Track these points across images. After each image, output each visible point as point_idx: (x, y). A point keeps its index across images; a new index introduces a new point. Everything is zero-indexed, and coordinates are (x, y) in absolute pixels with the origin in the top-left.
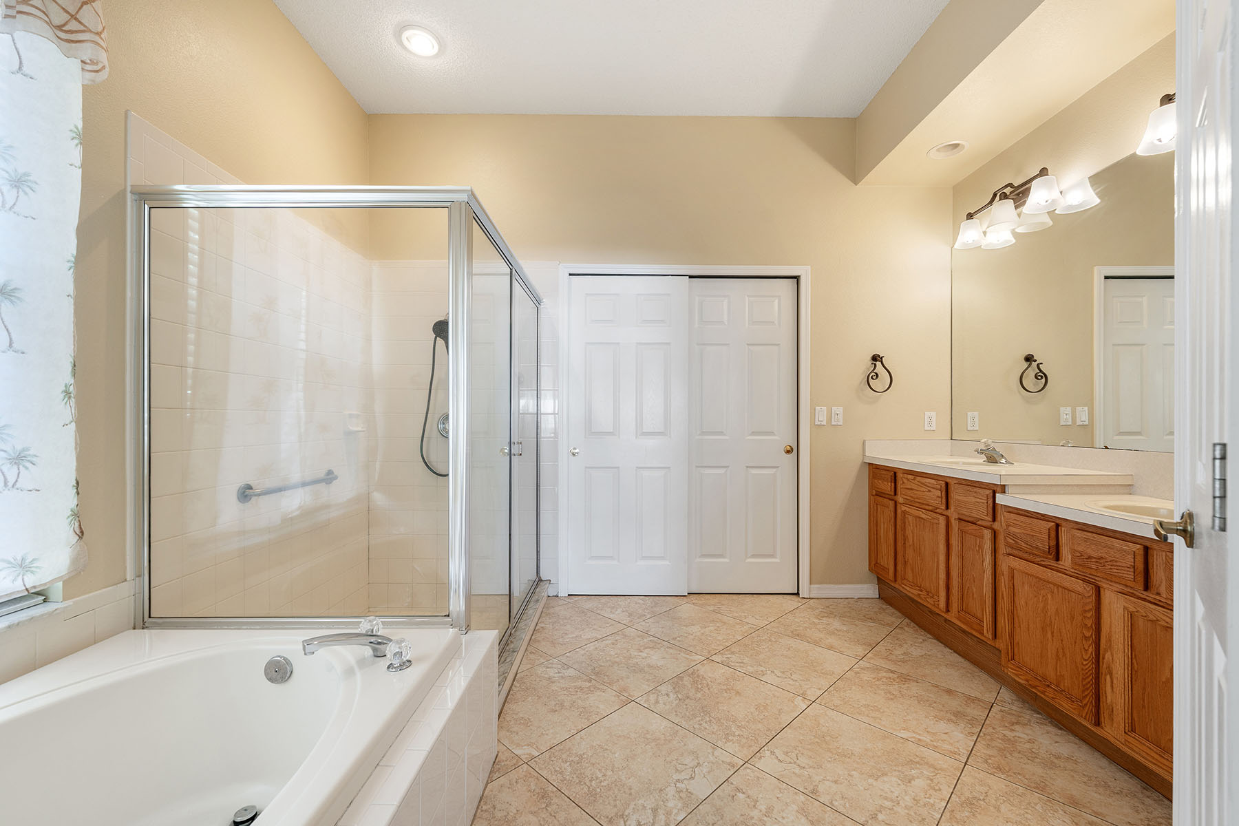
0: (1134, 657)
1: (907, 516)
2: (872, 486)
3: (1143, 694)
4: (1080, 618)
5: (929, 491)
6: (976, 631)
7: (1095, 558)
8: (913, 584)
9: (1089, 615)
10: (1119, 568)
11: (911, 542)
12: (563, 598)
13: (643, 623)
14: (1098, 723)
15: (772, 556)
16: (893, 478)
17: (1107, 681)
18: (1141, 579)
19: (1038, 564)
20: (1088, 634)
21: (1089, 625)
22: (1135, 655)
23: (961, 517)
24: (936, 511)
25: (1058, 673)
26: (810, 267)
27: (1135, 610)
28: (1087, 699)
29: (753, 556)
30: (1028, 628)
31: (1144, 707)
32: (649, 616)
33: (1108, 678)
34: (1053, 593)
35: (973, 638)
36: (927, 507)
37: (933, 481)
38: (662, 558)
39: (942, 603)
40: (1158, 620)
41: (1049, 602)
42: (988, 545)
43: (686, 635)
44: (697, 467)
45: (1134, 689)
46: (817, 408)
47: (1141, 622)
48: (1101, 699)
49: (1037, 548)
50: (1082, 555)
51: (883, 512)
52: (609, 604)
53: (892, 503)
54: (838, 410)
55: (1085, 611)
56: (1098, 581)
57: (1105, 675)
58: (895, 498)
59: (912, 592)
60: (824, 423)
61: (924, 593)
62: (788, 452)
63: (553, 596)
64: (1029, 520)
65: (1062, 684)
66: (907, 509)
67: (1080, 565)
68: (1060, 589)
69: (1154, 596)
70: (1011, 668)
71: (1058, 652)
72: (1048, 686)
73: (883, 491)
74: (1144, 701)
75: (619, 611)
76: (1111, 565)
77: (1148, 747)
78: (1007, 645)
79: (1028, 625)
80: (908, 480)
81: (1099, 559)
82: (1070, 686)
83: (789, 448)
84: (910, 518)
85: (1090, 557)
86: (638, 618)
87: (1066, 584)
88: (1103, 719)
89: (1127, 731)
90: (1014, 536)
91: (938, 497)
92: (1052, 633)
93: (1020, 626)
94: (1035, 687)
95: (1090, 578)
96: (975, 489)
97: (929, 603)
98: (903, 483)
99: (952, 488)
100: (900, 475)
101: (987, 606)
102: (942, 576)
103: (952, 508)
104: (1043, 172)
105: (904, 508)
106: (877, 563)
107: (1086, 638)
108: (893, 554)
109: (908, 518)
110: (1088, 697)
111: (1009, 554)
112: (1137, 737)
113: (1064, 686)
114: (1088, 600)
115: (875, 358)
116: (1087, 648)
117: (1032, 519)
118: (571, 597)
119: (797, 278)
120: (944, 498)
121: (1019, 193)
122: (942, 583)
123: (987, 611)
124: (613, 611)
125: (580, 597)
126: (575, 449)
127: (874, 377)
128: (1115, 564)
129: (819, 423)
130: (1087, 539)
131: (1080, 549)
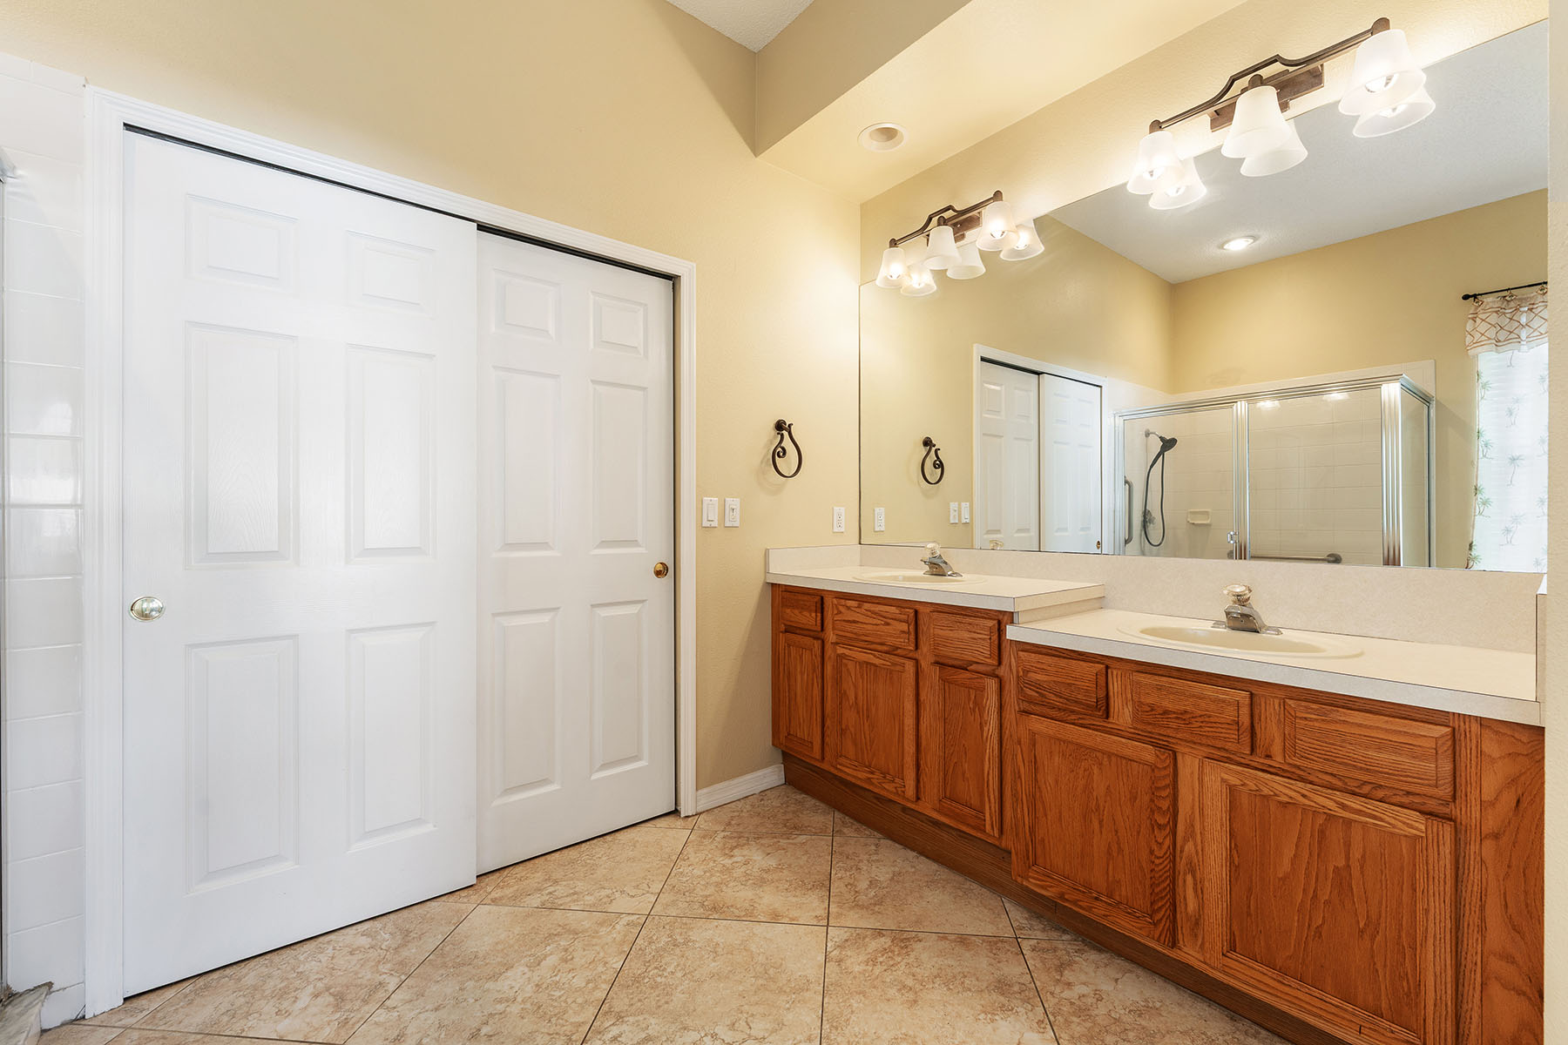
0: (1233, 846)
1: (844, 661)
2: (776, 618)
3: (1248, 898)
4: (1146, 798)
5: (888, 624)
6: (973, 828)
7: (1174, 713)
8: (856, 764)
9: (1164, 794)
10: (1215, 725)
11: (852, 697)
12: (105, 1020)
13: (382, 1016)
14: (1174, 944)
15: (636, 758)
16: (819, 605)
17: (1187, 882)
18: (1246, 738)
19: (1073, 724)
20: (1162, 821)
21: (1165, 808)
22: (1235, 845)
23: (941, 661)
24: (895, 652)
25: (1110, 879)
26: (695, 265)
27: (1238, 782)
28: (1162, 913)
29: (604, 766)
30: (1060, 816)
31: (1249, 914)
32: (392, 983)
33: (1189, 878)
34: (1101, 764)
35: (951, 831)
36: (879, 647)
37: (893, 609)
38: (419, 821)
39: (911, 789)
40: (1276, 795)
41: (1095, 777)
42: (991, 701)
43: (500, 1007)
44: (494, 615)
45: (1232, 893)
46: (705, 498)
47: (1245, 800)
48: (1178, 909)
49: (1076, 702)
50: (1152, 710)
51: (801, 657)
52: (271, 984)
53: (817, 644)
54: (735, 502)
55: (1158, 789)
56: (1173, 744)
57: (1185, 874)
58: (822, 635)
59: (857, 775)
60: (715, 524)
61: (876, 777)
62: (658, 573)
63: (63, 1025)
64: (1063, 663)
65: (1117, 893)
66: (847, 652)
67: (1150, 724)
68: (1114, 759)
69: (1261, 761)
70: (1034, 878)
71: (1109, 847)
72: (1096, 899)
73: (801, 626)
74: (1249, 907)
75: (304, 998)
76: (1202, 722)
77: (1258, 970)
78: (1027, 845)
79: (1060, 813)
80: (848, 608)
81: (1181, 714)
82: (1130, 894)
83: (660, 567)
84: (851, 665)
85: (1166, 712)
86: (365, 1002)
87: (1127, 752)
88: (1180, 936)
89: (1225, 952)
90: (1037, 686)
91: (903, 632)
92: (1101, 822)
93: (1046, 815)
94: (1075, 903)
95: (1159, 740)
96: (968, 620)
97: (887, 791)
98: (840, 612)
99: (923, 619)
100: (828, 601)
101: (991, 790)
102: (910, 748)
103: (924, 648)
104: (998, 195)
105: (840, 651)
106: (789, 734)
107: (1160, 827)
108: (819, 720)
109: (846, 665)
110: (1164, 910)
111: (1024, 711)
112: (1241, 958)
113: (1120, 895)
114: (1163, 773)
115: (780, 426)
116: (1160, 840)
117: (1066, 660)
118: (136, 1003)
119: (672, 278)
120: (913, 633)
121: (962, 221)
122: (909, 760)
123: (992, 797)
124: (285, 1004)
125: (170, 993)
126: (149, 599)
127: (781, 454)
128: (1207, 719)
129: (707, 524)
130: (1161, 686)
131: (1149, 700)
